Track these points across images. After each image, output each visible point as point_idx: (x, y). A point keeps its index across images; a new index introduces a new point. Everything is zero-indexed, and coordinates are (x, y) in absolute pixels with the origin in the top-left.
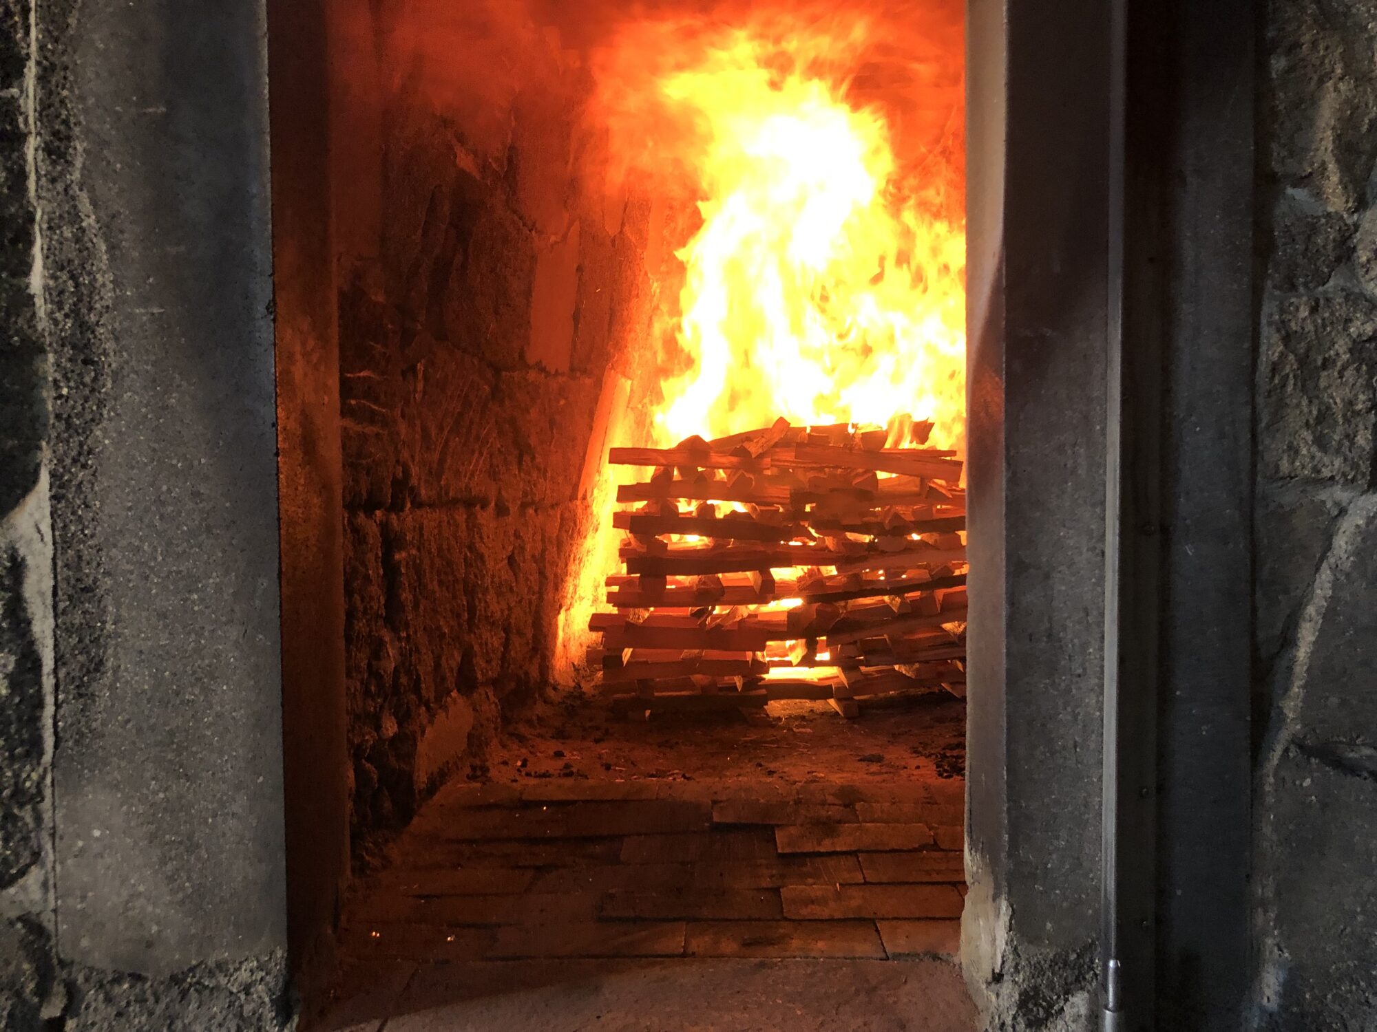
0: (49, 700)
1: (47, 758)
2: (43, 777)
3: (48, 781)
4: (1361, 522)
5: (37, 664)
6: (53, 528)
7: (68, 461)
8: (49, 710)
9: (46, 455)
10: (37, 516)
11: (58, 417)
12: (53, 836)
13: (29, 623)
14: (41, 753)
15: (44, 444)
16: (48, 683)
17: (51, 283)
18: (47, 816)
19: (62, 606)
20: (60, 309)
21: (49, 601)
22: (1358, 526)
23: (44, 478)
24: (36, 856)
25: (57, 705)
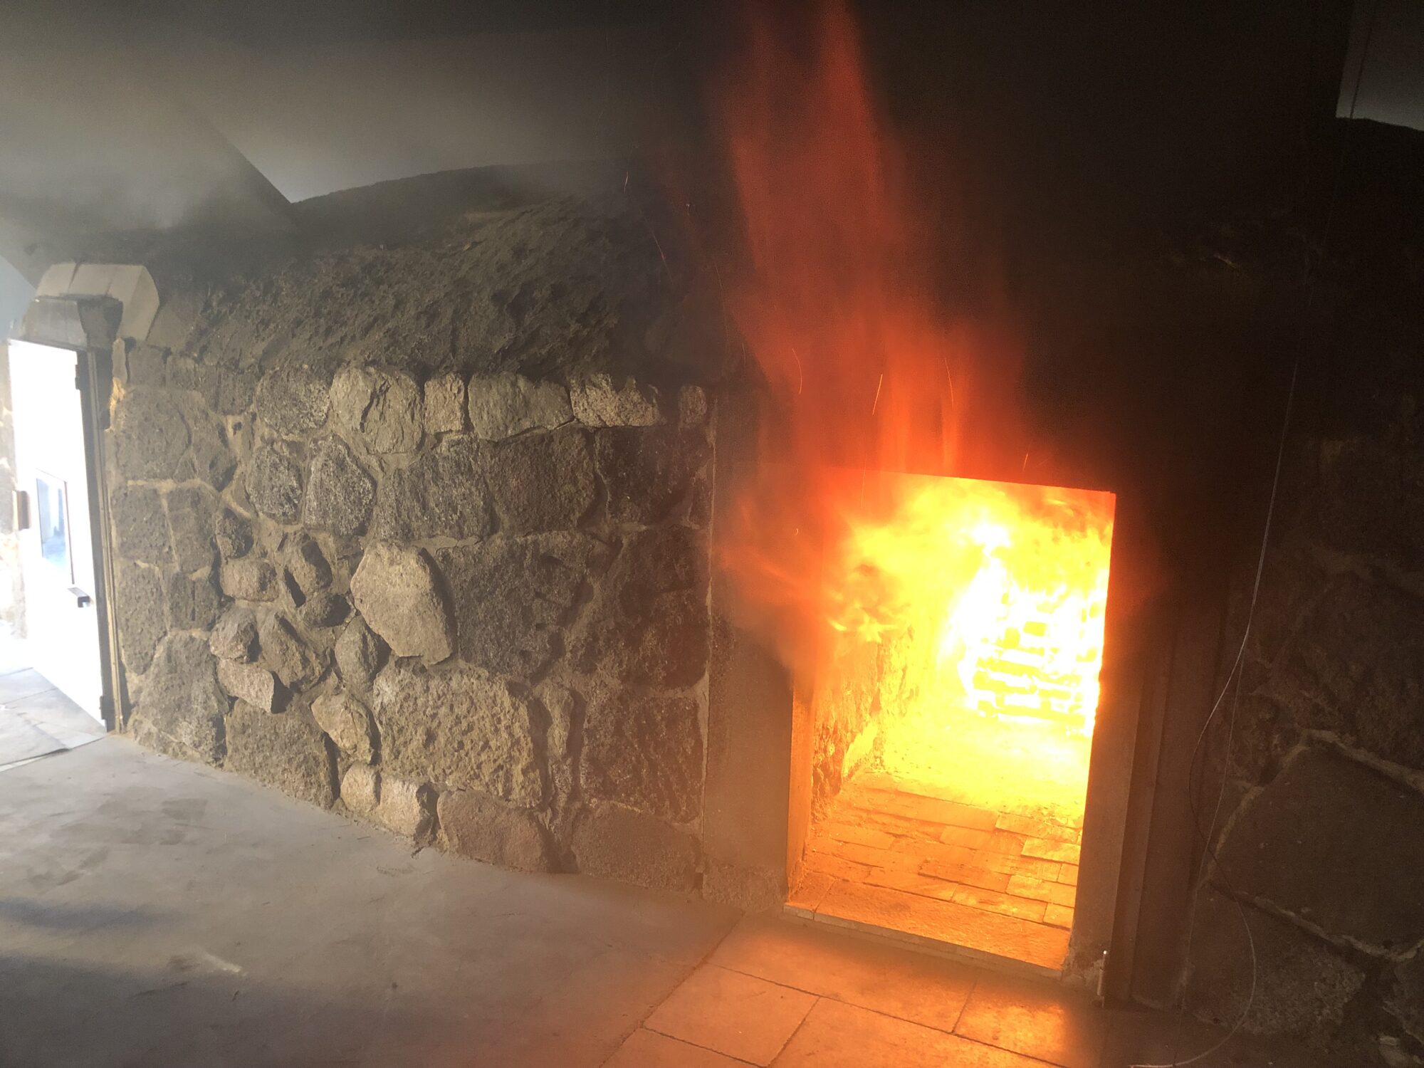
0: (705, 758)
1: (703, 779)
2: (701, 786)
3: (703, 788)
4: (1252, 798)
5: (702, 744)
6: (709, 695)
7: (716, 672)
8: (705, 762)
9: (708, 665)
10: (704, 689)
11: (714, 655)
12: (704, 808)
13: (699, 729)
14: (701, 777)
15: (707, 662)
16: (705, 752)
17: (714, 605)
18: (702, 801)
19: (710, 725)
20: (717, 616)
21: (707, 722)
22: (1250, 799)
23: (707, 676)
24: (697, 814)
25: (708, 761)
